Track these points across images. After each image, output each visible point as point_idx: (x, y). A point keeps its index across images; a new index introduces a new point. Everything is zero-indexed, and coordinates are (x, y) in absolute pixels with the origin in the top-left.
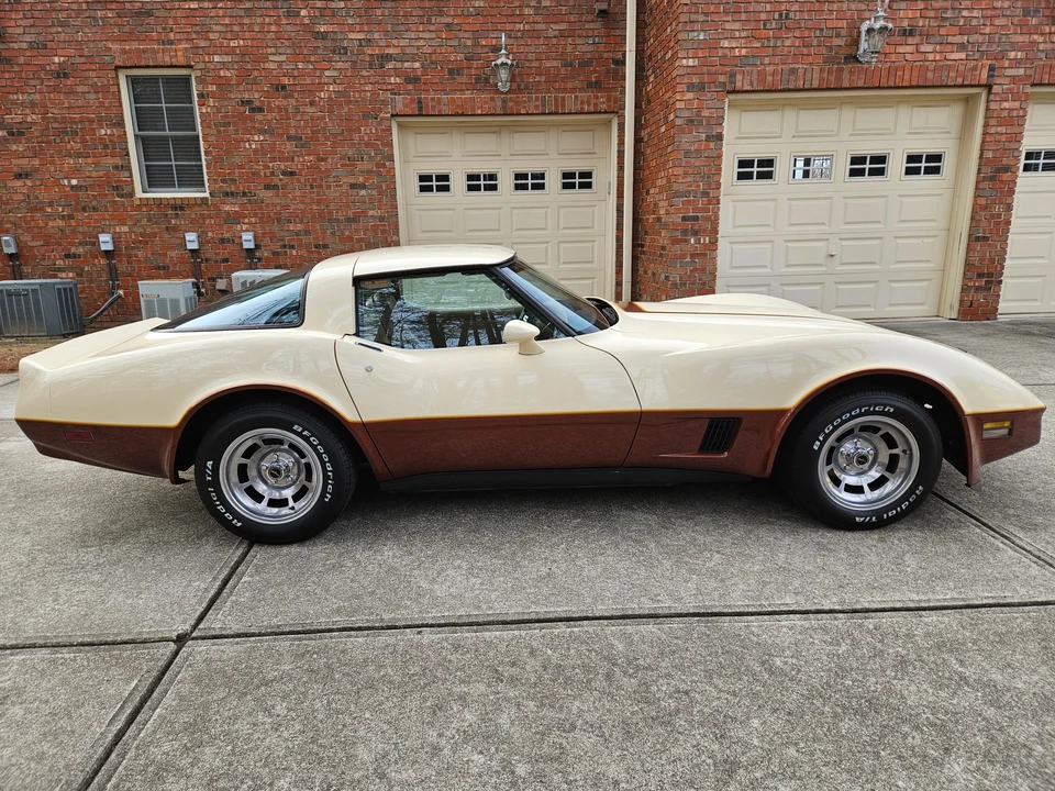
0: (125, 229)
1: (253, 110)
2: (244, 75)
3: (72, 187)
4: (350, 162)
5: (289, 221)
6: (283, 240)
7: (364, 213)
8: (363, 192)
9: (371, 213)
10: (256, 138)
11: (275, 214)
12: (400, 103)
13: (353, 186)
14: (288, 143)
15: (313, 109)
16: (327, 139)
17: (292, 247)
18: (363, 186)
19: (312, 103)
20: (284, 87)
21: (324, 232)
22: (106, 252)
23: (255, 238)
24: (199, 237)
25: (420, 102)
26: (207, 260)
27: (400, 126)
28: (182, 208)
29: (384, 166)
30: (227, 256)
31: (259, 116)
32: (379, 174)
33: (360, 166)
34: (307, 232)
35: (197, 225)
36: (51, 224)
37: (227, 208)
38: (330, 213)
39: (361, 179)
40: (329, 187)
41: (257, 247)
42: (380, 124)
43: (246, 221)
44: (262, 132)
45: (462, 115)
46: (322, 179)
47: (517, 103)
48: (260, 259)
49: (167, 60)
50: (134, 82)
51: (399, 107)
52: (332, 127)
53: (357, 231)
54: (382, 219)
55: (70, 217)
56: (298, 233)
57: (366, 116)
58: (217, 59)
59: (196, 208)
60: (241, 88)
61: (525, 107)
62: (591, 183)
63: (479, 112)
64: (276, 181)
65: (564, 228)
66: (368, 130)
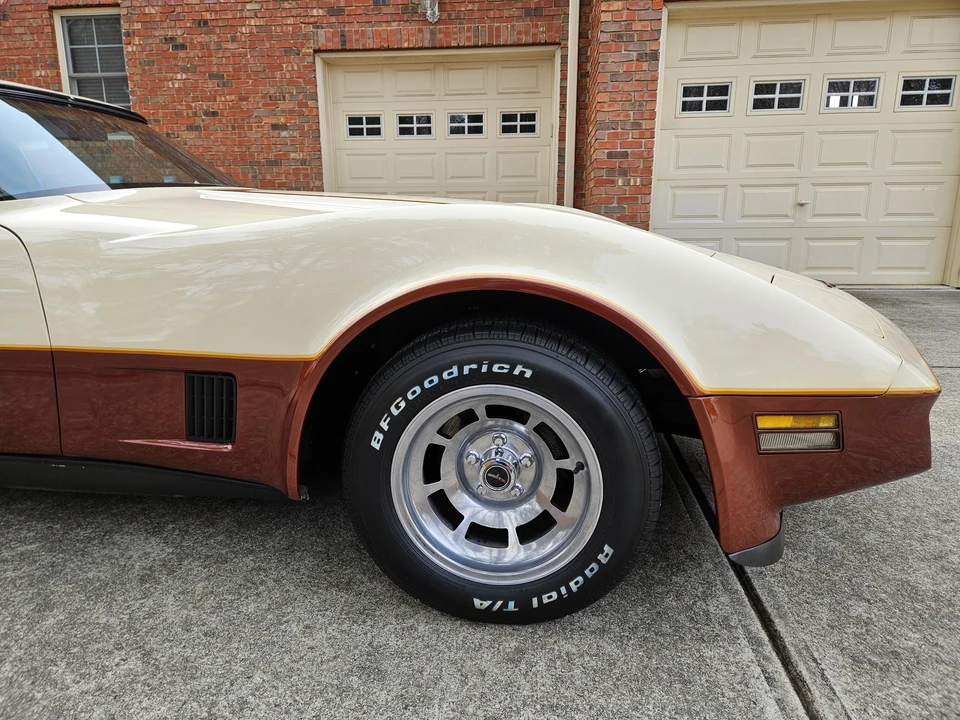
1: (176, 47)
2: (167, 12)
4: (272, 101)
7: (286, 154)
8: (284, 134)
9: (293, 155)
10: (179, 76)
12: (322, 38)
13: (275, 127)
14: (210, 82)
15: (235, 45)
16: (249, 76)
18: (285, 127)
19: (234, 39)
20: (206, 22)
21: (244, 175)
25: (343, 36)
27: (327, 64)
29: (306, 105)
31: (182, 54)
32: (301, 114)
33: (283, 105)
38: (251, 155)
39: (283, 120)
40: (250, 128)
42: (302, 60)
44: (185, 70)
45: (389, 49)
46: (243, 120)
47: (447, 35)
51: (322, 42)
52: (253, 62)
53: (278, 174)
54: (303, 162)
57: (288, 51)
60: (165, 25)
61: (455, 39)
62: (533, 125)
63: (406, 45)
64: (198, 121)
65: (503, 177)
66: (290, 66)
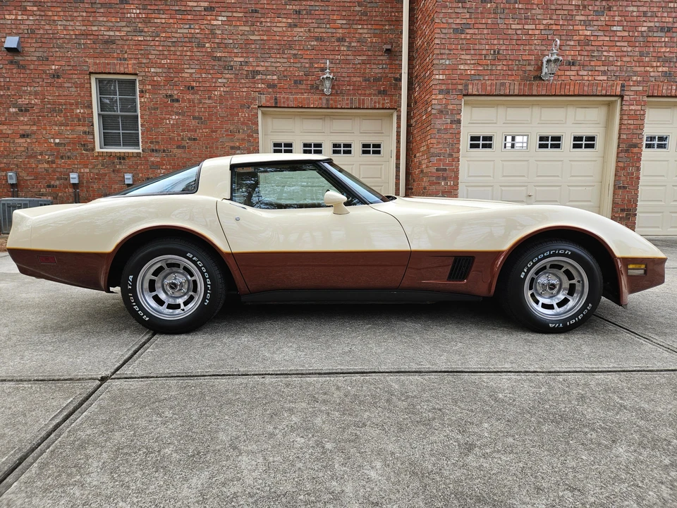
0: (87, 170)
1: (173, 101)
2: (169, 80)
3: (56, 144)
4: (231, 133)
8: (238, 152)
10: (174, 117)
11: (182, 163)
12: (264, 100)
13: (232, 148)
14: (193, 122)
15: (210, 101)
16: (218, 119)
18: (238, 148)
19: (210, 98)
20: (193, 88)
22: (74, 184)
24: (133, 176)
25: (276, 99)
27: (263, 113)
28: (124, 159)
29: (252, 136)
31: (176, 105)
32: (249, 141)
33: (238, 136)
35: (133, 169)
36: (40, 166)
37: (152, 159)
39: (237, 144)
40: (217, 148)
42: (251, 111)
43: (164, 167)
44: (178, 114)
45: (302, 107)
46: (213, 144)
47: (335, 102)
49: (122, 70)
50: (100, 81)
51: (263, 102)
52: (221, 112)
55: (53, 162)
57: (242, 106)
58: (153, 70)
59: (133, 159)
60: (167, 88)
61: (340, 104)
62: (380, 151)
63: (312, 106)
64: (184, 143)
66: (243, 115)
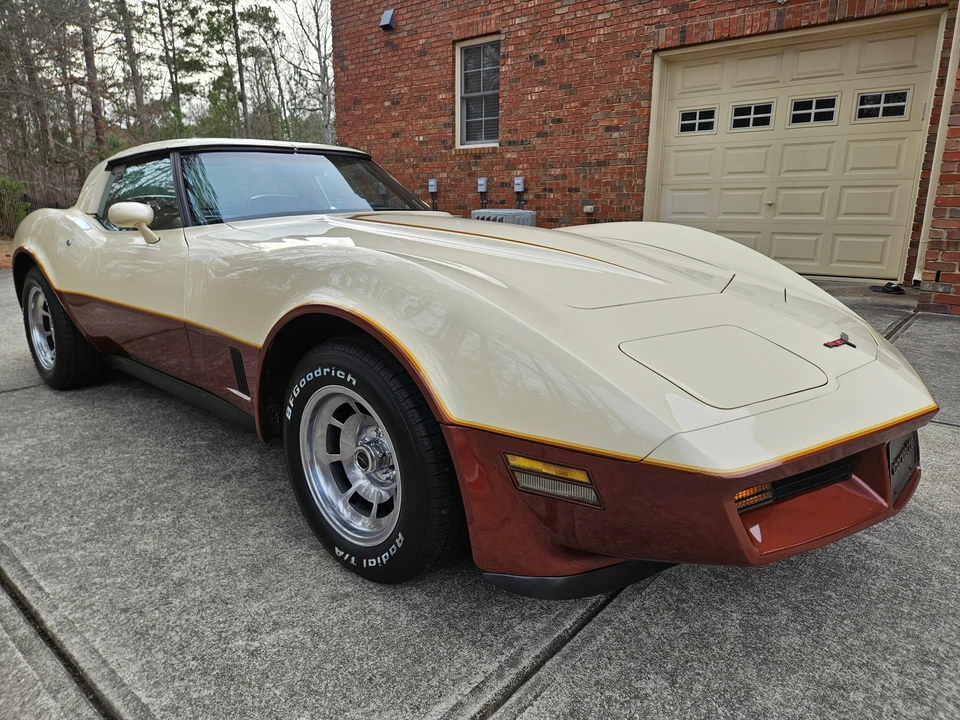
0: (445, 175)
1: (537, 64)
2: (535, 33)
3: (420, 142)
4: (609, 103)
5: (551, 167)
6: (545, 184)
7: (615, 155)
8: (616, 135)
9: (620, 155)
10: (537, 89)
11: (542, 159)
12: (663, 37)
13: (608, 129)
14: (560, 92)
15: (584, 55)
16: (592, 83)
17: (551, 190)
18: (617, 129)
19: (584, 50)
20: (563, 37)
21: (577, 175)
22: (432, 193)
23: (525, 182)
24: (488, 181)
25: (683, 31)
26: (491, 201)
27: (667, 62)
28: (480, 157)
29: (639, 105)
30: (504, 198)
31: (541, 69)
32: (633, 114)
33: (618, 108)
34: (564, 176)
35: (488, 172)
36: (406, 172)
37: (509, 155)
38: (585, 157)
39: (616, 122)
40: (587, 132)
41: (526, 190)
42: (642, 61)
43: (521, 167)
44: (542, 83)
45: (729, 39)
46: (582, 125)
47: (797, 14)
48: (526, 202)
49: (485, 29)
50: (466, 51)
51: (662, 41)
52: (597, 69)
53: (605, 174)
54: (629, 161)
55: (417, 166)
56: (556, 178)
57: (629, 55)
58: (518, 21)
59: (489, 157)
60: (531, 44)
61: (806, 18)
63: (748, 32)
64: (547, 129)
65: (852, 169)
66: (629, 69)
